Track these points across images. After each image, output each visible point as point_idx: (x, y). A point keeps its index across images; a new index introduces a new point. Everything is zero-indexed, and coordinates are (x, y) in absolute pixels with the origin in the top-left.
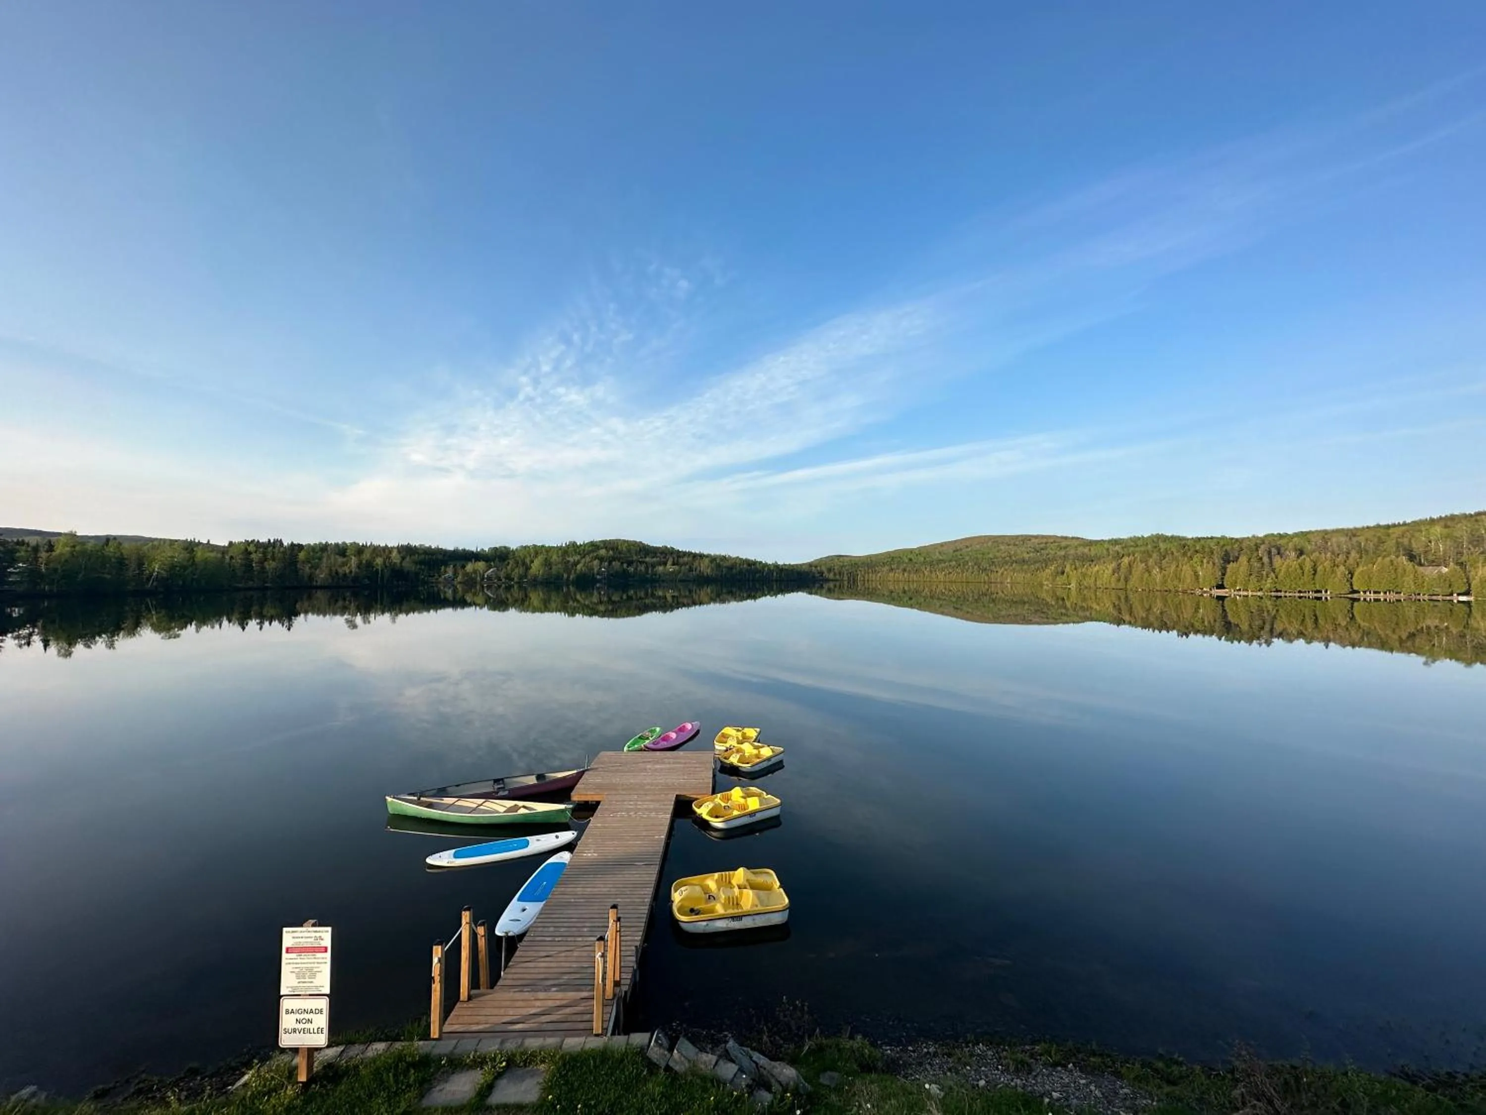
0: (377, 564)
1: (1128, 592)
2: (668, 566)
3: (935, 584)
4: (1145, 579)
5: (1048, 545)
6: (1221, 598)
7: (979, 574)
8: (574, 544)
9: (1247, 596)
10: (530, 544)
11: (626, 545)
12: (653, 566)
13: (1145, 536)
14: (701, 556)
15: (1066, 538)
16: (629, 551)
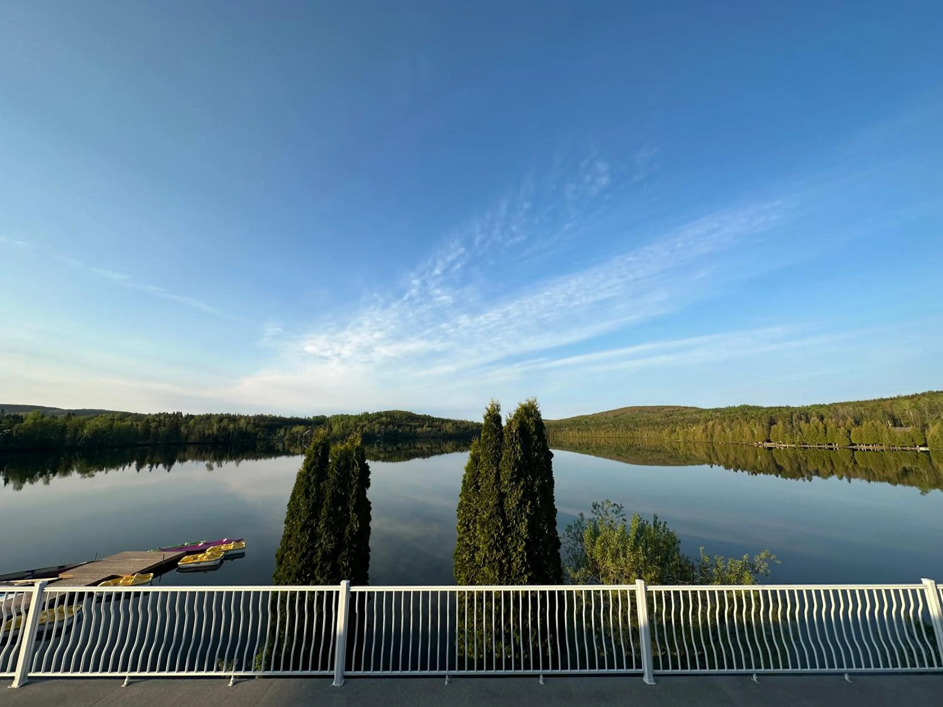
0: (230, 429)
1: (714, 444)
2: (425, 428)
3: (599, 439)
4: (722, 436)
5: (674, 412)
6: (770, 449)
7: (626, 432)
8: (366, 414)
9: (786, 447)
10: (339, 414)
11: (400, 414)
12: (415, 427)
13: (736, 406)
14: (448, 421)
15: (687, 408)
16: (401, 418)
